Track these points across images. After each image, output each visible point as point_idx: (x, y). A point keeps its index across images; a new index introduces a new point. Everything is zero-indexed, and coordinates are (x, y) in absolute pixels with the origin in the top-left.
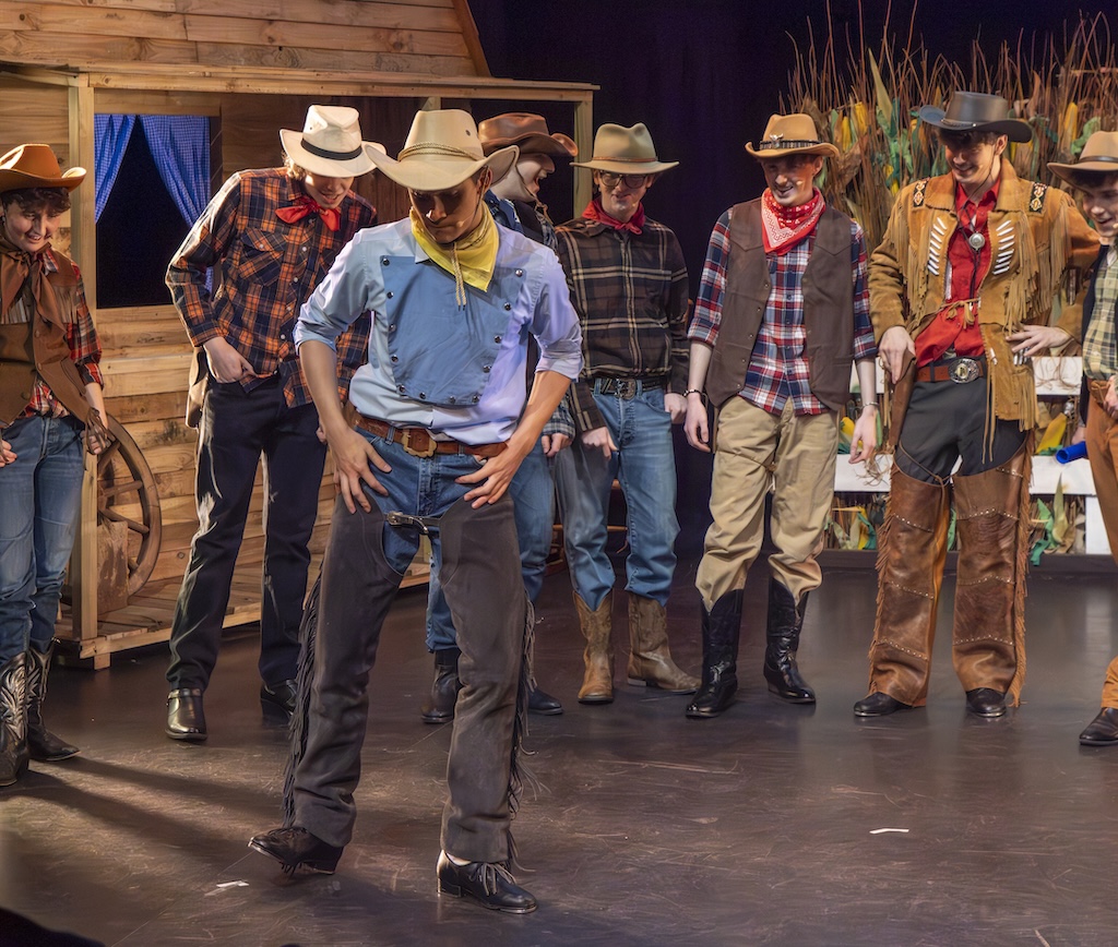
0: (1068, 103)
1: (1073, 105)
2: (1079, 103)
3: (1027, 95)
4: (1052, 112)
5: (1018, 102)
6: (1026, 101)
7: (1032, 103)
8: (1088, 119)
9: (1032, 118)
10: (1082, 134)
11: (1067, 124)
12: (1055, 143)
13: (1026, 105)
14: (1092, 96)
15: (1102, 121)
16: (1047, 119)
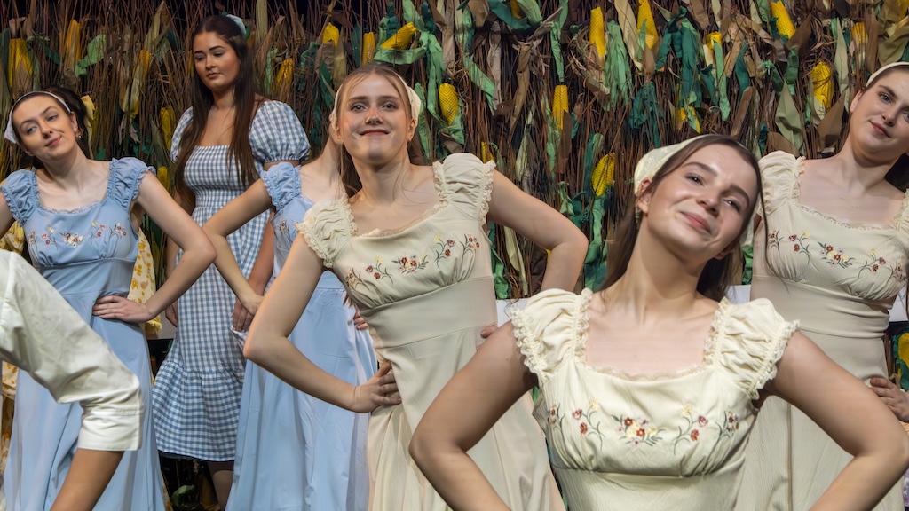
0: (69, 20)
1: (74, 22)
2: (81, 20)
3: (23, 11)
4: (52, 32)
5: (13, 20)
6: (23, 18)
7: (28, 22)
8: (92, 37)
9: (30, 38)
10: (86, 53)
11: (69, 44)
12: (57, 65)
13: (22, 23)
14: (95, 12)
15: (107, 39)
16: (47, 39)
